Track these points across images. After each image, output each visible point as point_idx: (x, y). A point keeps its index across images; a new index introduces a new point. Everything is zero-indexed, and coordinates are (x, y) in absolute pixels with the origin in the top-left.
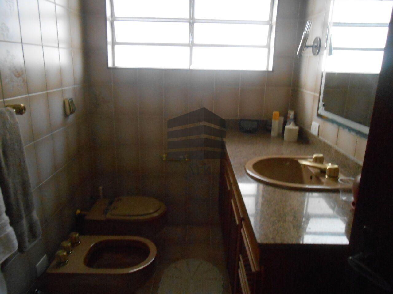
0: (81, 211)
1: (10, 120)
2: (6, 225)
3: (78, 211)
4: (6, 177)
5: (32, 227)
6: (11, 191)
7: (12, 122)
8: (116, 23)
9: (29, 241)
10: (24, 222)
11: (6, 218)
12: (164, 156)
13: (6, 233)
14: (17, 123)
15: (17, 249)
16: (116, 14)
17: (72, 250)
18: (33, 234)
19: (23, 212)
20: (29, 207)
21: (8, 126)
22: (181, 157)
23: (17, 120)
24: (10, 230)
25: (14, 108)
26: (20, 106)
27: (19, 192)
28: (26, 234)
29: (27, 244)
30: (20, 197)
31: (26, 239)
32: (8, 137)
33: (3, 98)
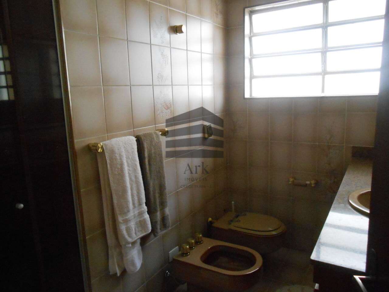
0: (212, 219)
1: (155, 139)
2: (145, 212)
3: (210, 219)
4: (149, 179)
5: (164, 219)
6: (151, 189)
7: (157, 141)
8: (254, 61)
9: (160, 229)
10: (158, 215)
11: (145, 208)
12: (291, 180)
13: (144, 218)
14: (161, 142)
15: (150, 231)
16: (255, 52)
17: (194, 247)
18: (164, 225)
19: (158, 206)
20: (163, 204)
21: (154, 144)
22: (308, 182)
23: (161, 140)
24: (147, 216)
25: (160, 132)
26: (165, 130)
27: (157, 192)
28: (159, 223)
29: (159, 230)
30: (157, 195)
31: (159, 227)
32: (153, 151)
33: (155, 124)
